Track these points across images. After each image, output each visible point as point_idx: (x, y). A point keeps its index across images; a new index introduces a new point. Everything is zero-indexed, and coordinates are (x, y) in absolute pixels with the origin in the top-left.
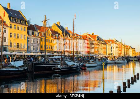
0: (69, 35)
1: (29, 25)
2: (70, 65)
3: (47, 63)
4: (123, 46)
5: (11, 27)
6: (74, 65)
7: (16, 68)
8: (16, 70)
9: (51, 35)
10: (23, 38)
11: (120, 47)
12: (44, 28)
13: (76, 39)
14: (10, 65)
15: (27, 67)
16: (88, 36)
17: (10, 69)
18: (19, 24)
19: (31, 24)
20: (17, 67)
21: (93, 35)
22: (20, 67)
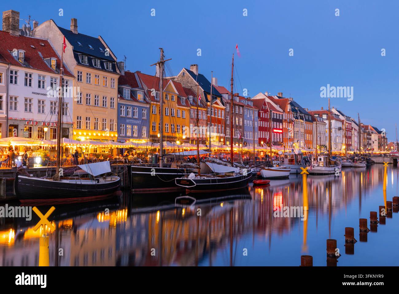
0: (221, 97)
1: (123, 74)
2: (224, 174)
3: (164, 167)
4: (357, 128)
5: (79, 79)
6: (233, 172)
7: (92, 178)
8: (94, 183)
9: (175, 98)
10: (108, 104)
11: (349, 130)
12: (159, 80)
13: (237, 107)
14: (78, 172)
15: (119, 176)
16: (267, 100)
17: (79, 182)
18: (99, 69)
19: (126, 70)
20: (94, 175)
21: (279, 97)
22: (102, 175)
